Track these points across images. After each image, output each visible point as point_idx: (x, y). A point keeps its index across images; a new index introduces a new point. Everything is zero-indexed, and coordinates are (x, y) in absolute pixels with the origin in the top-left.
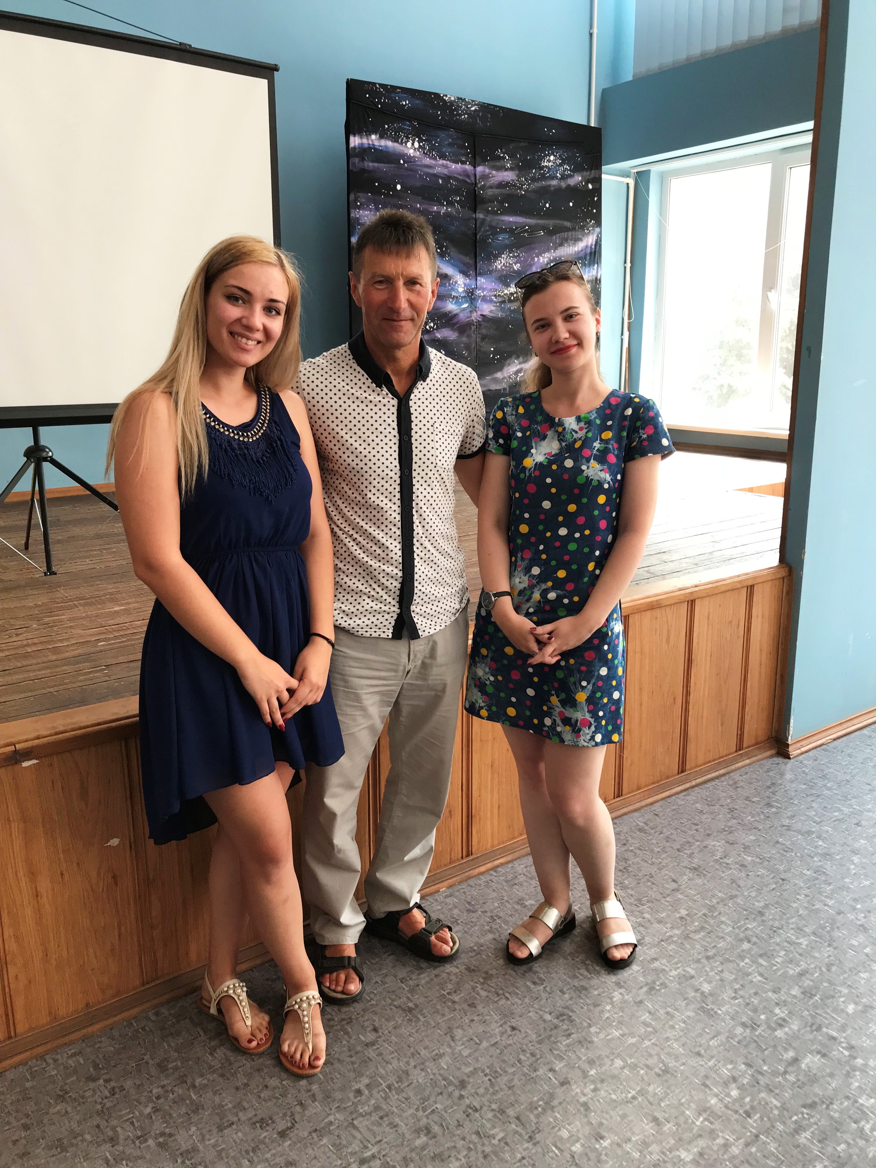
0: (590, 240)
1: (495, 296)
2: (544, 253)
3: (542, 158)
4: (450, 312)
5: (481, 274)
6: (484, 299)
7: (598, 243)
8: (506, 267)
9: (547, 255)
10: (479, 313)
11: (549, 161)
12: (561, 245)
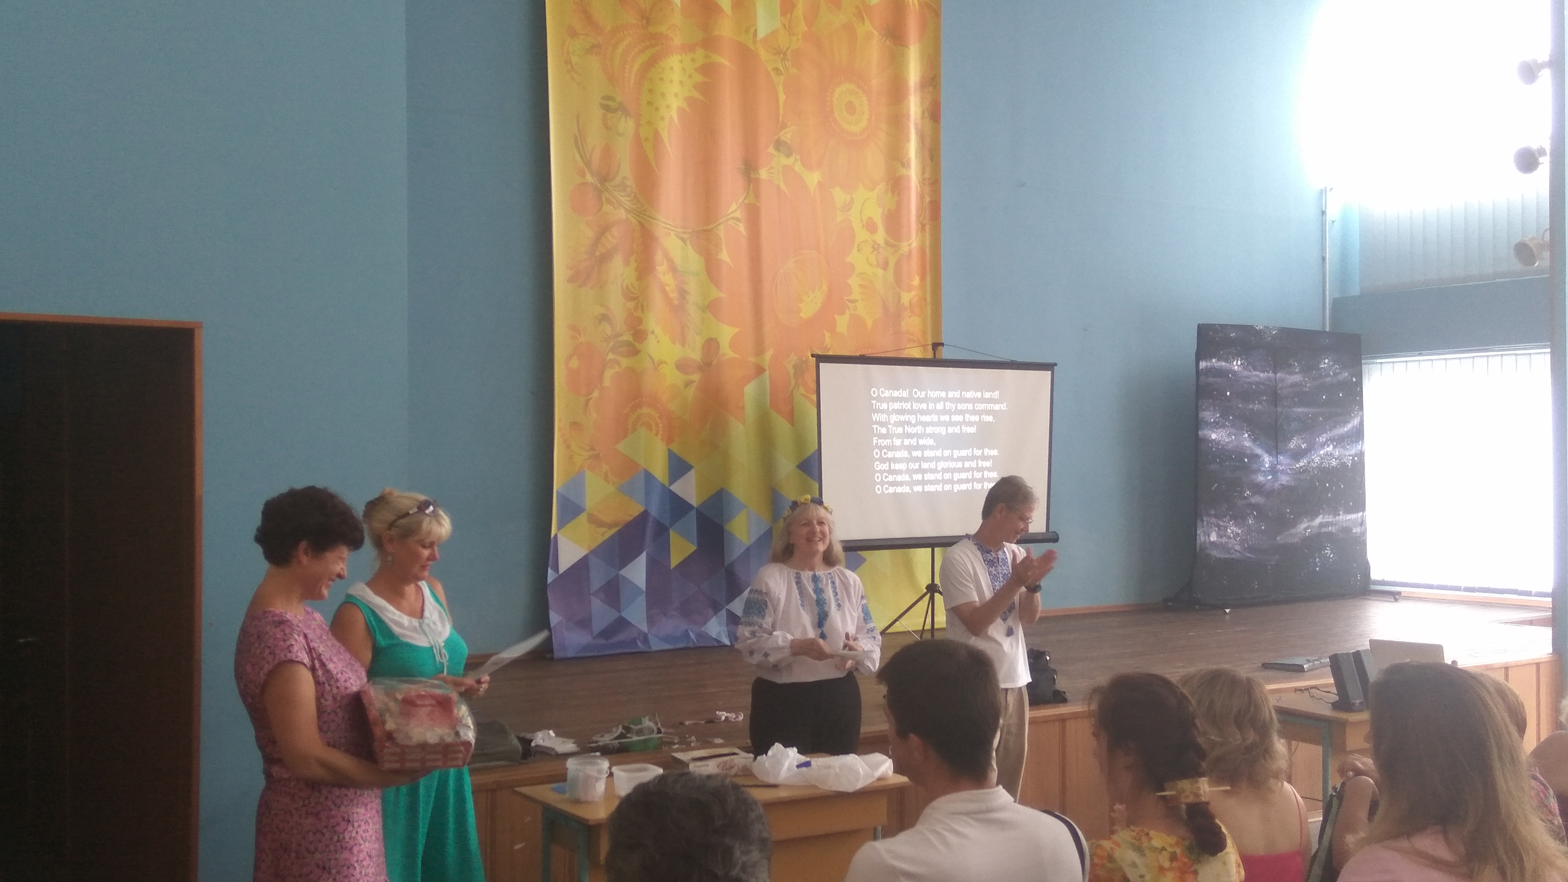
0: (1356, 422)
1: (1290, 469)
2: (1323, 434)
3: (1319, 363)
4: (1260, 482)
5: (1281, 453)
6: (1283, 472)
7: (1361, 423)
8: (1296, 446)
9: (1325, 435)
10: (1279, 482)
11: (1325, 363)
12: (1335, 427)
